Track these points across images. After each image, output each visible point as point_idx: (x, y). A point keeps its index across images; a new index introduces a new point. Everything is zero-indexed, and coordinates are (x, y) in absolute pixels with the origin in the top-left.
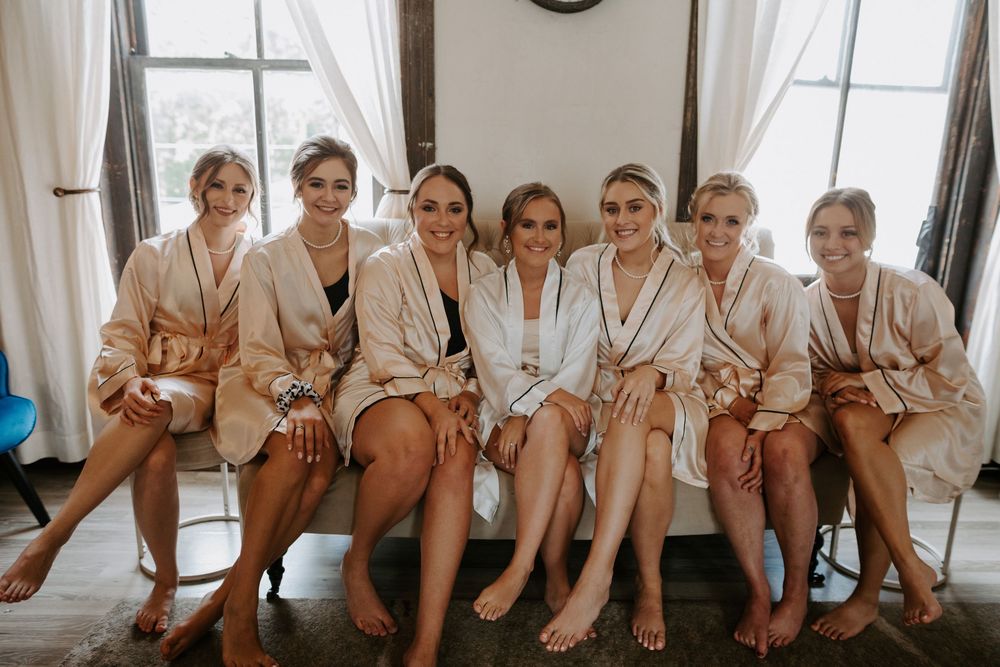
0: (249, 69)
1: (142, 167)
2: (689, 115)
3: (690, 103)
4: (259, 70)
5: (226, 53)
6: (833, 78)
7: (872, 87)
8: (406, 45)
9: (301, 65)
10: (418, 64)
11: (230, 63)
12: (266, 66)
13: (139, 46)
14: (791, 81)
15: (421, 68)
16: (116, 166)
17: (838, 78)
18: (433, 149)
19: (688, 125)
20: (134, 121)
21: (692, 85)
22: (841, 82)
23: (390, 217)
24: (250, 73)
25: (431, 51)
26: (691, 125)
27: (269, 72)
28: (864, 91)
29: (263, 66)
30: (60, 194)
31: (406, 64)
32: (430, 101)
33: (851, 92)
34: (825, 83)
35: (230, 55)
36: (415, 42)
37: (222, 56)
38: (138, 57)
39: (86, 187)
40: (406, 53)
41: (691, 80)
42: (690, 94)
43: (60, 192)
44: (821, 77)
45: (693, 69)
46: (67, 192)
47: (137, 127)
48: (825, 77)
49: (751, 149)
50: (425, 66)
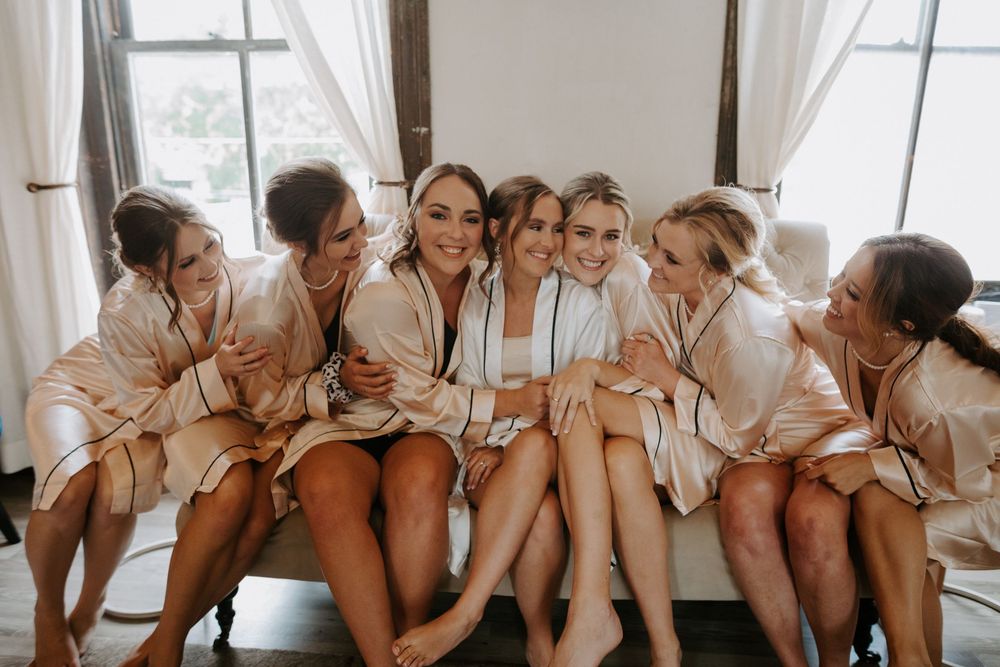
0: (234, 50)
1: (128, 161)
2: (727, 89)
3: (728, 74)
4: (245, 52)
5: (211, 34)
6: (910, 41)
7: (963, 50)
8: (396, 16)
9: (280, 46)
10: (409, 37)
11: (216, 45)
12: (253, 47)
13: (123, 30)
14: (851, 45)
15: (414, 44)
16: (99, 160)
17: (918, 41)
18: (429, 134)
19: (727, 100)
20: (118, 112)
21: (730, 53)
22: (922, 45)
23: (380, 212)
24: (236, 54)
25: (425, 22)
26: (730, 100)
27: (256, 53)
28: (951, 56)
29: (249, 47)
30: (33, 189)
31: (396, 39)
32: (424, 80)
33: (935, 57)
34: (902, 47)
35: (216, 36)
36: (407, 13)
37: (207, 38)
38: (120, 41)
39: (60, 182)
40: (396, 26)
41: (730, 47)
42: (729, 63)
43: (35, 188)
44: (897, 41)
45: (732, 33)
46: (40, 188)
47: (122, 117)
48: (902, 40)
49: (803, 128)
50: (418, 39)
